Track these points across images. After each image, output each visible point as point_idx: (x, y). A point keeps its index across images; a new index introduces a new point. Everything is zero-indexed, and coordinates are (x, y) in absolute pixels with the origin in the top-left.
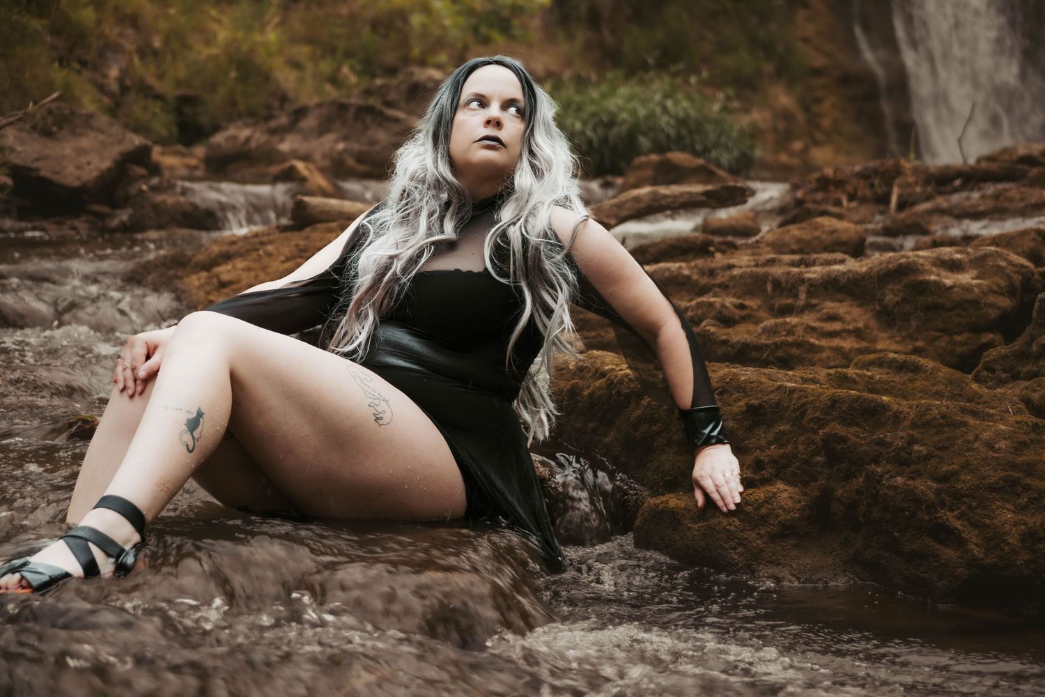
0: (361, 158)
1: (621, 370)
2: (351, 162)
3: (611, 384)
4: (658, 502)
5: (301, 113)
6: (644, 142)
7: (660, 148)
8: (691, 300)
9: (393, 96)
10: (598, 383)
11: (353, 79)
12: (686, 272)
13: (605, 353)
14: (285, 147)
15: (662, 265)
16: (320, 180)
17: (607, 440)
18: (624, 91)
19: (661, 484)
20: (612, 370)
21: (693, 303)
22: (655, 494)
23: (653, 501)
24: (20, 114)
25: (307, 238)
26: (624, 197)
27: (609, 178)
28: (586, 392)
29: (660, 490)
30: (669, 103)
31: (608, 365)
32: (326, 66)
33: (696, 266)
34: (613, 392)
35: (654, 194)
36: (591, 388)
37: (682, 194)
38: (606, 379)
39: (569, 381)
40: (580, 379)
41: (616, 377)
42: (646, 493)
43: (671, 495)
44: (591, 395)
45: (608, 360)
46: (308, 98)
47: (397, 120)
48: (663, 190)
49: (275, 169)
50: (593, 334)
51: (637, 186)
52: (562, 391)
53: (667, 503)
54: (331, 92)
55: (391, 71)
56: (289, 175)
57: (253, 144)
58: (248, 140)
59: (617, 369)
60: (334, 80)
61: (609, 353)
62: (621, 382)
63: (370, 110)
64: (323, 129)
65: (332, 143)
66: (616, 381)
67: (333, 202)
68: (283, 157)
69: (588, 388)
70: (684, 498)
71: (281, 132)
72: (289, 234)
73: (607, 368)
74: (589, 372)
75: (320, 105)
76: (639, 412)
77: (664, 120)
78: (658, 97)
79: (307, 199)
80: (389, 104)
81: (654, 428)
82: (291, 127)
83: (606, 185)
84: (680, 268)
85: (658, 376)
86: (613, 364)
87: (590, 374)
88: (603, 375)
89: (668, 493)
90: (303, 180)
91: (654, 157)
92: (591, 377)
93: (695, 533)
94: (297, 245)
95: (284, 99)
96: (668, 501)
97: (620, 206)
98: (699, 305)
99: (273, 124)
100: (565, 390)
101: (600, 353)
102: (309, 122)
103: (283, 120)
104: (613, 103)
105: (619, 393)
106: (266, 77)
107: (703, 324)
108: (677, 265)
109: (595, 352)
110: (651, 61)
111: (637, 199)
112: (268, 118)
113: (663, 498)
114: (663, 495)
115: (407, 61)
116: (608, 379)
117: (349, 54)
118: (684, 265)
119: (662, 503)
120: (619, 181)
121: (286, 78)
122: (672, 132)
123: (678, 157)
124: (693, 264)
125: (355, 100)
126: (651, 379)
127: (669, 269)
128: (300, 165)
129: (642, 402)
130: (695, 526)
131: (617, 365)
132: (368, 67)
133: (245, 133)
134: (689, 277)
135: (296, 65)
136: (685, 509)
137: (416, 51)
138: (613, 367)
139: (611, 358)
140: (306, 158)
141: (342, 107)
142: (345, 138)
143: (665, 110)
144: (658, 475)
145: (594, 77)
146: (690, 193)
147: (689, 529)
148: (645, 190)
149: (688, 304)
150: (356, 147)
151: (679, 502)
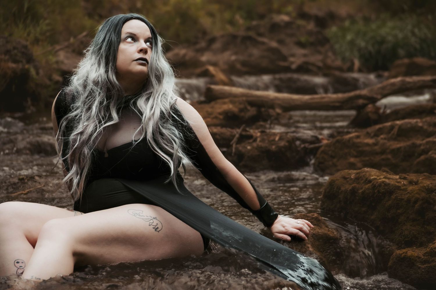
0: (244, 64)
1: (380, 179)
2: (238, 66)
3: (374, 187)
4: (401, 252)
5: (212, 40)
6: (401, 52)
7: (410, 55)
8: (423, 140)
9: (262, 30)
10: (367, 186)
11: (241, 21)
12: (420, 124)
13: (371, 169)
14: (204, 58)
15: (406, 121)
16: (222, 76)
17: (373, 217)
18: (390, 24)
19: (403, 242)
20: (375, 179)
21: (424, 141)
22: (399, 248)
23: (398, 252)
24: (66, 44)
25: (212, 107)
26: (386, 83)
27: (381, 72)
28: (360, 191)
29: (403, 246)
30: (416, 31)
31: (373, 176)
32: (227, 15)
33: (426, 121)
34: (376, 191)
35: (403, 82)
36: (363, 189)
37: (419, 81)
38: (371, 184)
39: (350, 184)
40: (357, 184)
41: (377, 183)
42: (394, 248)
43: (409, 249)
44: (363, 193)
45: (373, 173)
46: (217, 32)
47: (263, 43)
48: (408, 79)
49: (198, 71)
50: (367, 158)
51: (395, 77)
52: (347, 191)
53: (406, 253)
54: (230, 29)
55: (262, 17)
56: (205, 74)
57: (187, 58)
58: (185, 55)
59: (378, 178)
60: (232, 22)
61: (374, 170)
62: (380, 185)
63: (249, 38)
64: (224, 49)
65: (229, 56)
66: (377, 185)
67: (227, 88)
68: (203, 64)
69: (362, 188)
70: (416, 250)
71: (201, 51)
72: (203, 106)
73: (372, 178)
74: (362, 180)
75: (223, 36)
76: (390, 202)
77: (413, 40)
78: (409, 27)
79: (213, 87)
80: (260, 35)
81: (399, 211)
82: (207, 48)
83: (379, 76)
84: (417, 122)
85: (401, 183)
86: (376, 176)
87: (362, 181)
88: (370, 181)
89: (407, 248)
90: (212, 76)
91: (406, 61)
92: (363, 183)
93: (423, 270)
94: (207, 112)
95: (204, 33)
96: (407, 252)
97: (383, 88)
98: (428, 143)
99: (198, 46)
100: (349, 189)
101: (368, 169)
102: (217, 45)
103: (203, 44)
104: (384, 31)
105: (379, 191)
106: (195, 22)
107: (430, 153)
108: (415, 121)
109: (366, 169)
110: (406, 7)
111: (393, 84)
112: (196, 43)
113: (404, 251)
114: (404, 248)
115: (271, 11)
116: (373, 184)
117: (239, 8)
118: (419, 120)
119: (404, 253)
120: (386, 74)
121: (206, 22)
122: (418, 46)
123: (420, 60)
124: (424, 120)
125: (242, 33)
126: (397, 184)
127: (410, 123)
128: (211, 69)
129: (392, 196)
130: (423, 266)
131: (378, 176)
132: (249, 15)
133: (183, 52)
134: (421, 127)
135: (211, 15)
136: (417, 257)
137: (276, 6)
138: (376, 177)
139: (374, 172)
140: (215, 64)
141: (234, 37)
142: (236, 53)
143: (413, 34)
144: (401, 237)
145: (373, 17)
146: (424, 81)
147: (419, 268)
148: (399, 79)
149: (421, 142)
150: (241, 58)
151: (413, 253)
